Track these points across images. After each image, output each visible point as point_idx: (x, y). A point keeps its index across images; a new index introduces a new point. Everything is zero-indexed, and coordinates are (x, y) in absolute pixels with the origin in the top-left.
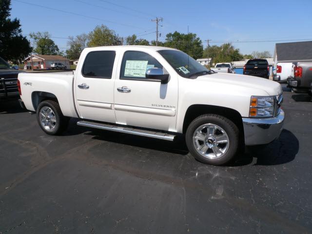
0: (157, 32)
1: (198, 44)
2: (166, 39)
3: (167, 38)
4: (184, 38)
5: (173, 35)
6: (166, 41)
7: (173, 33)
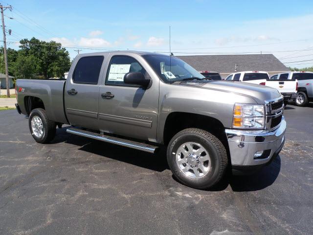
0: (4, 27)
1: (65, 55)
2: (20, 47)
3: (21, 45)
4: (46, 47)
5: (30, 42)
6: (21, 49)
7: (29, 40)
